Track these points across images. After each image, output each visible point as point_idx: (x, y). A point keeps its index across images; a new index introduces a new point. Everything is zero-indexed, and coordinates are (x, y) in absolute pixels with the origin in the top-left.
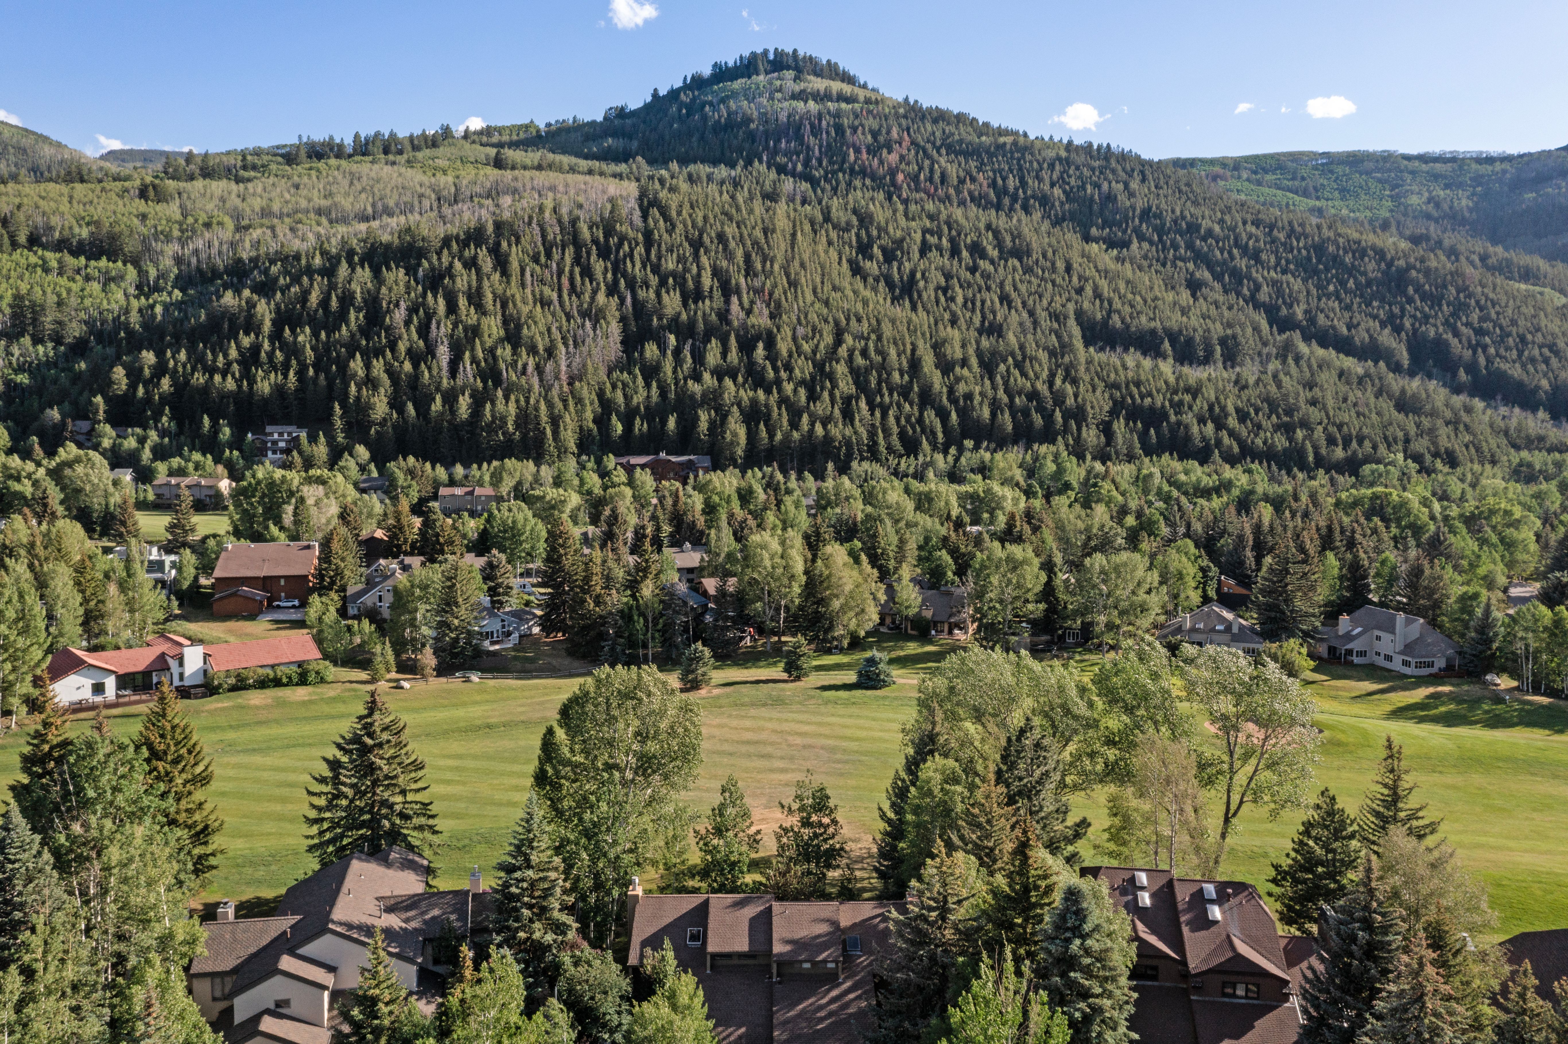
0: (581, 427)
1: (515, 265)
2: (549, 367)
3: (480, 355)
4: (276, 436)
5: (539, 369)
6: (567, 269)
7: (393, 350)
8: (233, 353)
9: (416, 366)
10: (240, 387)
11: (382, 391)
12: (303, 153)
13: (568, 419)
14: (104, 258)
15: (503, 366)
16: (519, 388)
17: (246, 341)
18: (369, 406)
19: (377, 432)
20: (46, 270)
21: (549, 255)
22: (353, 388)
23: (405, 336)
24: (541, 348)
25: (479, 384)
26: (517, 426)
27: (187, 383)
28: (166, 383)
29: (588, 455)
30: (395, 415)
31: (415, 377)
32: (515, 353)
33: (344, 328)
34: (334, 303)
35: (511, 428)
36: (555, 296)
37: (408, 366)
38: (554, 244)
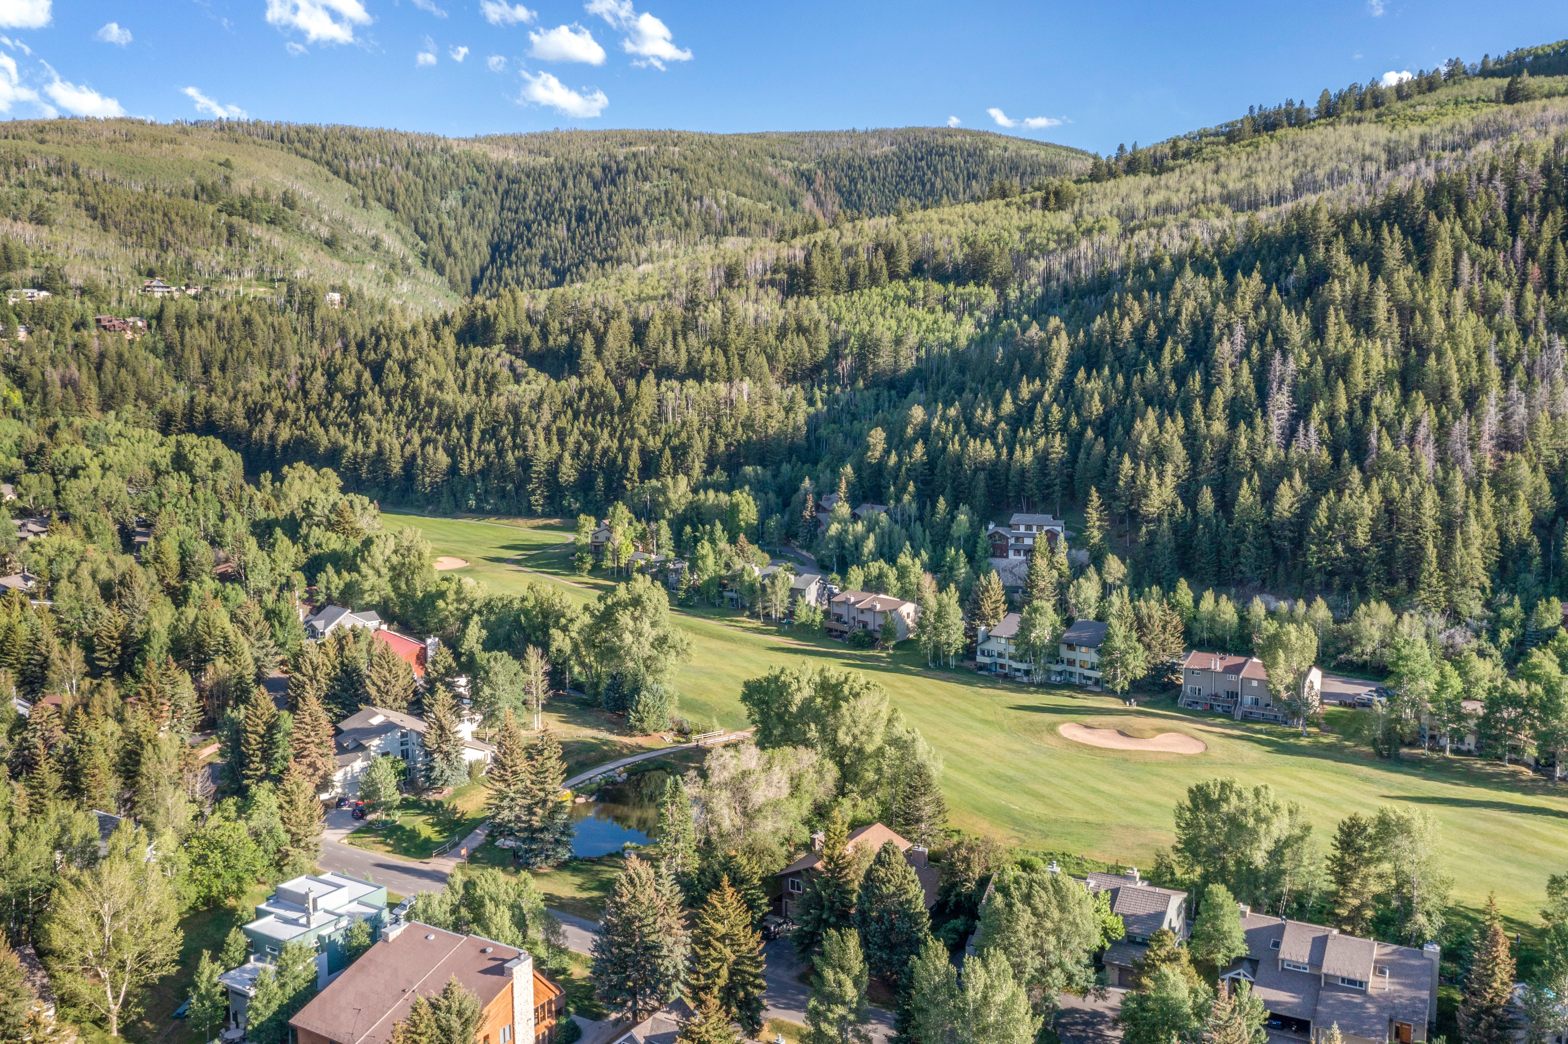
0: (1504, 539)
1: (1443, 250)
2: (1459, 429)
3: (1342, 405)
4: (1022, 529)
5: (1442, 430)
6: (1542, 249)
7: (1206, 404)
8: (1007, 407)
9: (1233, 425)
10: (999, 455)
11: (1169, 468)
12: (1248, 127)
13: (1474, 528)
14: (972, 283)
15: (1375, 425)
16: (1395, 467)
17: (1026, 390)
18: (1145, 493)
19: (1149, 532)
20: (910, 303)
21: (1513, 228)
22: (1127, 463)
23: (1228, 380)
24: (1455, 392)
25: (1325, 457)
26: (1375, 538)
27: (944, 449)
28: (919, 449)
29: (1513, 592)
30: (1180, 507)
31: (1228, 446)
32: (1405, 400)
33: (1150, 368)
34: (1152, 330)
35: (1362, 537)
36: (1508, 297)
37: (1219, 427)
38: (1527, 209)
